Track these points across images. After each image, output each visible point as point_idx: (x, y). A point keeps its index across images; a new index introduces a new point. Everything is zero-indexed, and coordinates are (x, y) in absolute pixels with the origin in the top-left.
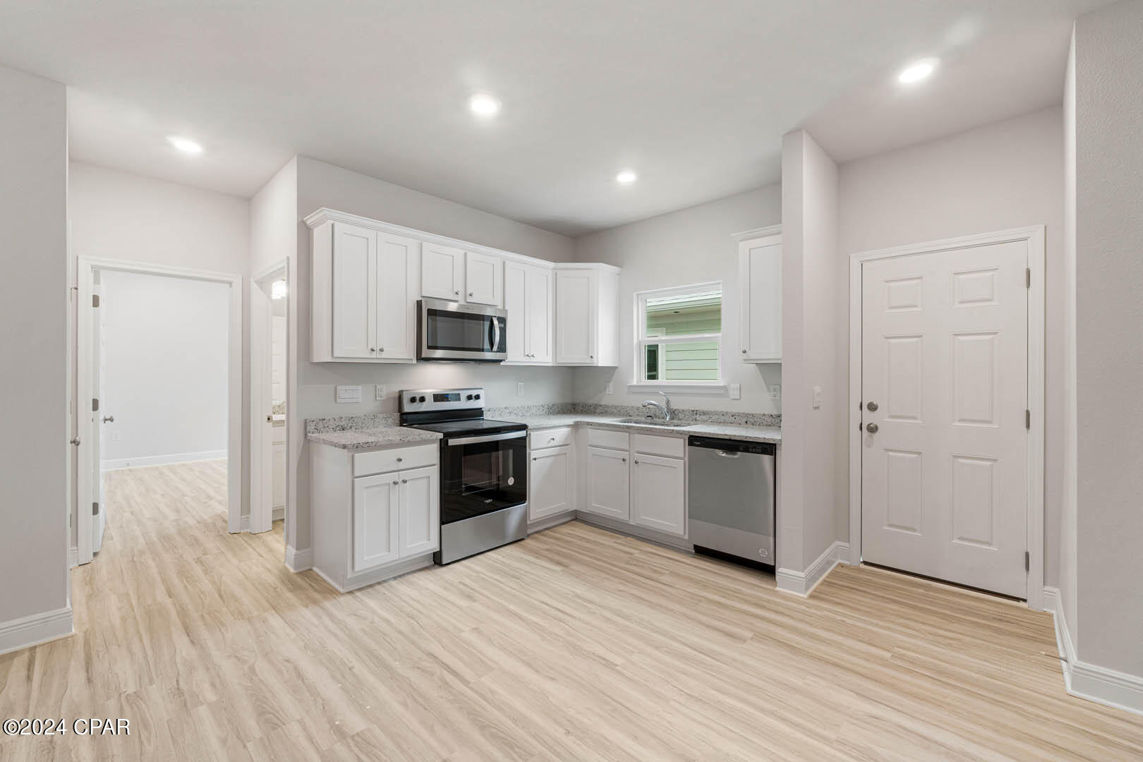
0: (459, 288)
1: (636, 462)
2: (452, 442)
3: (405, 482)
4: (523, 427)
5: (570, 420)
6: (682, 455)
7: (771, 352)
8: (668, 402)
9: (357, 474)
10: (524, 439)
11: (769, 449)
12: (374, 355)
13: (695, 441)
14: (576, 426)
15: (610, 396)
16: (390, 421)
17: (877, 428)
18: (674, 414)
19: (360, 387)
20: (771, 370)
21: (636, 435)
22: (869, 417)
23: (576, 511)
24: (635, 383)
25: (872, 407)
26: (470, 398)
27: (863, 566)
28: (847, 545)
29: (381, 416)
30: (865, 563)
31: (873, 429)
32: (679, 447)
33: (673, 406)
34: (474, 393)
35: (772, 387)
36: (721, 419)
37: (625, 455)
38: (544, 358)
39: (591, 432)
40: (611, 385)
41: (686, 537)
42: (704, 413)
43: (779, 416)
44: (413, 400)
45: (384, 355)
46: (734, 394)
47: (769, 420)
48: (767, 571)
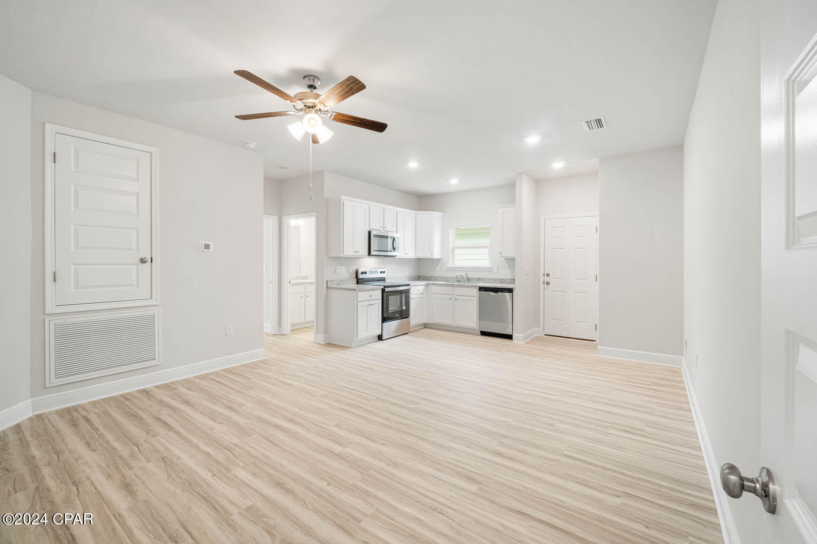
0: (382, 225)
1: (456, 299)
2: (387, 290)
3: (372, 305)
4: (409, 285)
5: (425, 283)
6: (476, 295)
7: (510, 254)
8: (467, 275)
9: (359, 300)
10: (409, 290)
11: (510, 291)
12: (356, 254)
13: (481, 289)
14: (426, 285)
15: (438, 272)
16: (354, 282)
17: (549, 283)
18: (469, 280)
19: (343, 267)
20: (511, 261)
21: (456, 288)
22: (547, 279)
23: (425, 323)
24: (450, 266)
25: (548, 275)
26: (381, 272)
27: (544, 336)
28: (538, 328)
29: (351, 280)
30: (545, 335)
31: (548, 283)
32: (475, 292)
33: (469, 276)
34: (383, 270)
35: (510, 268)
36: (490, 280)
37: (450, 296)
38: (411, 255)
39: (434, 287)
40: (438, 267)
41: (478, 329)
42: (482, 279)
43: (514, 279)
44: (362, 273)
45: (359, 254)
46: (495, 270)
47: (510, 281)
48: (509, 337)
